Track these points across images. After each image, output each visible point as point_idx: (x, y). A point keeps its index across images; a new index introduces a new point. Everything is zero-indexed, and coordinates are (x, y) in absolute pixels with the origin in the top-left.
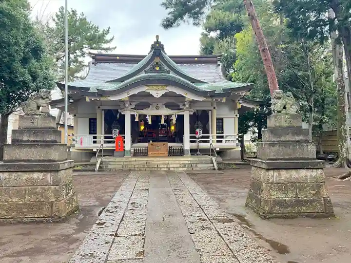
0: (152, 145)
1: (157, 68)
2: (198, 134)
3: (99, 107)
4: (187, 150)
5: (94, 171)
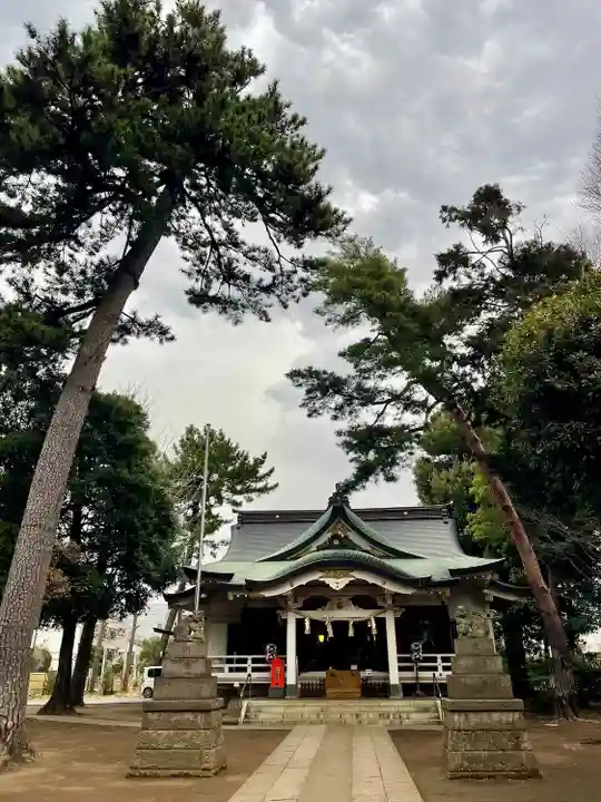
0: (332, 675)
1: (336, 542)
2: (414, 653)
4: (395, 686)
5: (236, 724)
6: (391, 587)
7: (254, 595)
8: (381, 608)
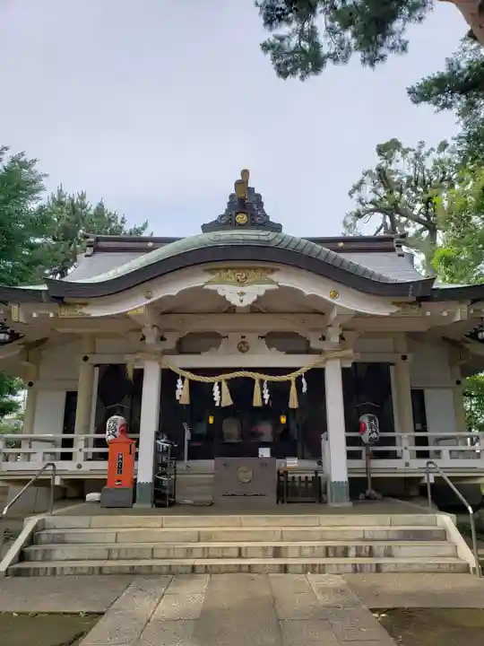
0: (225, 465)
1: (242, 218)
2: (369, 430)
3: (86, 359)
4: (338, 484)
6: (348, 302)
7: (65, 313)
8: (319, 352)
